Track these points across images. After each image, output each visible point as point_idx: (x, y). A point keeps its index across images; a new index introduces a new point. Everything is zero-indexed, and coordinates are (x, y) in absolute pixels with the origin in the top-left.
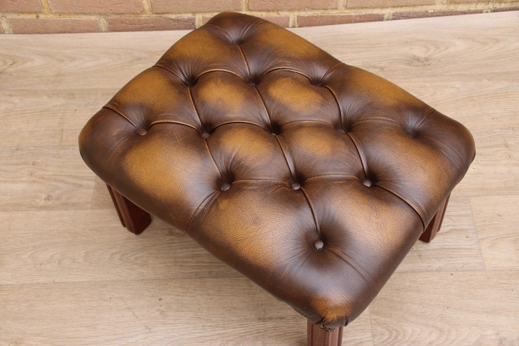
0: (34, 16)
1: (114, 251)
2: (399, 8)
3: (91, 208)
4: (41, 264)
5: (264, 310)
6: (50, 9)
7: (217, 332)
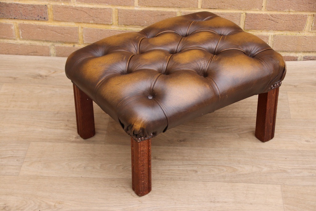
0: (71, 45)
1: (119, 165)
2: (308, 53)
3: (104, 144)
4: (74, 168)
5: (214, 198)
6: (83, 41)
7: (184, 206)
